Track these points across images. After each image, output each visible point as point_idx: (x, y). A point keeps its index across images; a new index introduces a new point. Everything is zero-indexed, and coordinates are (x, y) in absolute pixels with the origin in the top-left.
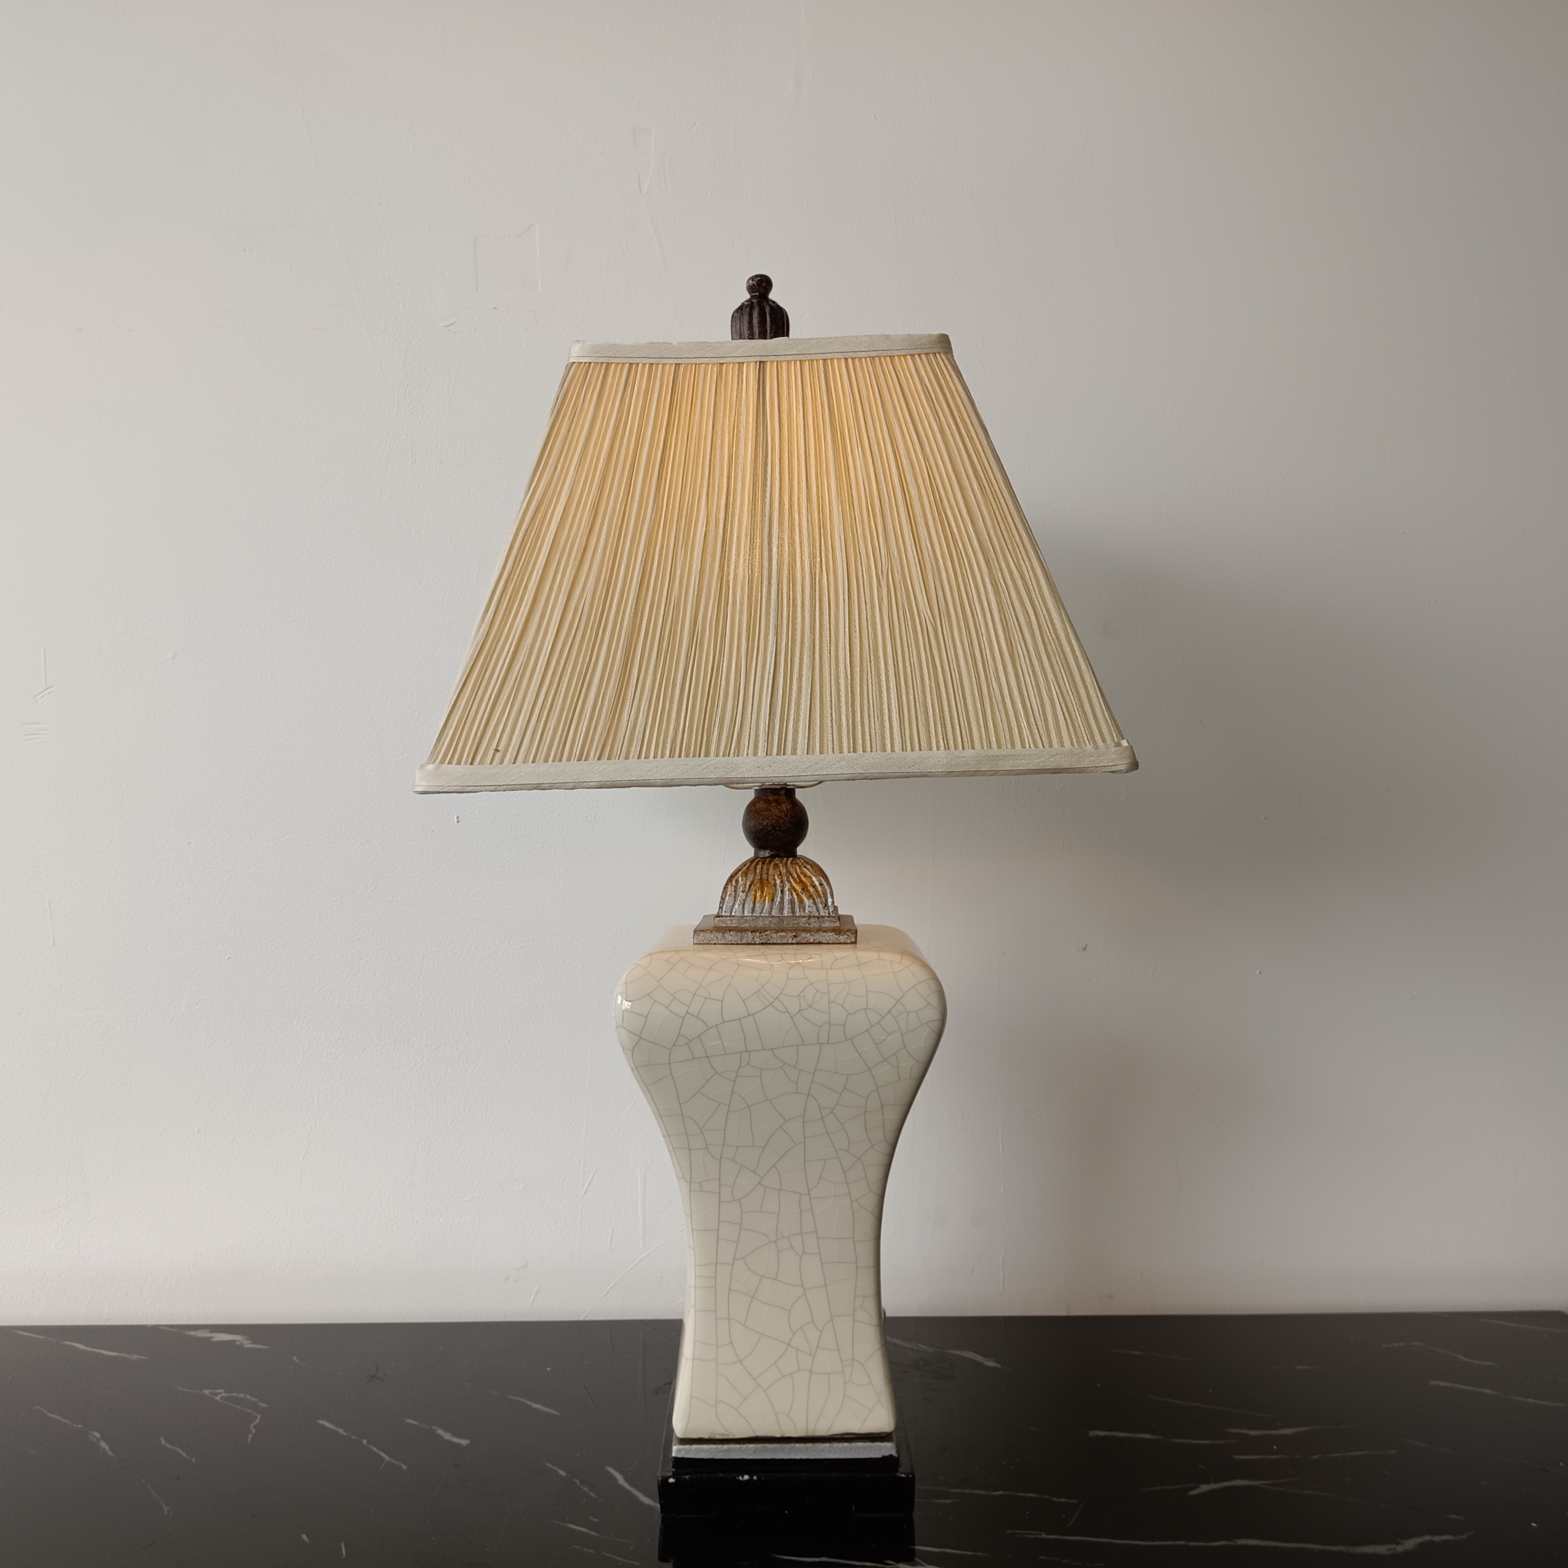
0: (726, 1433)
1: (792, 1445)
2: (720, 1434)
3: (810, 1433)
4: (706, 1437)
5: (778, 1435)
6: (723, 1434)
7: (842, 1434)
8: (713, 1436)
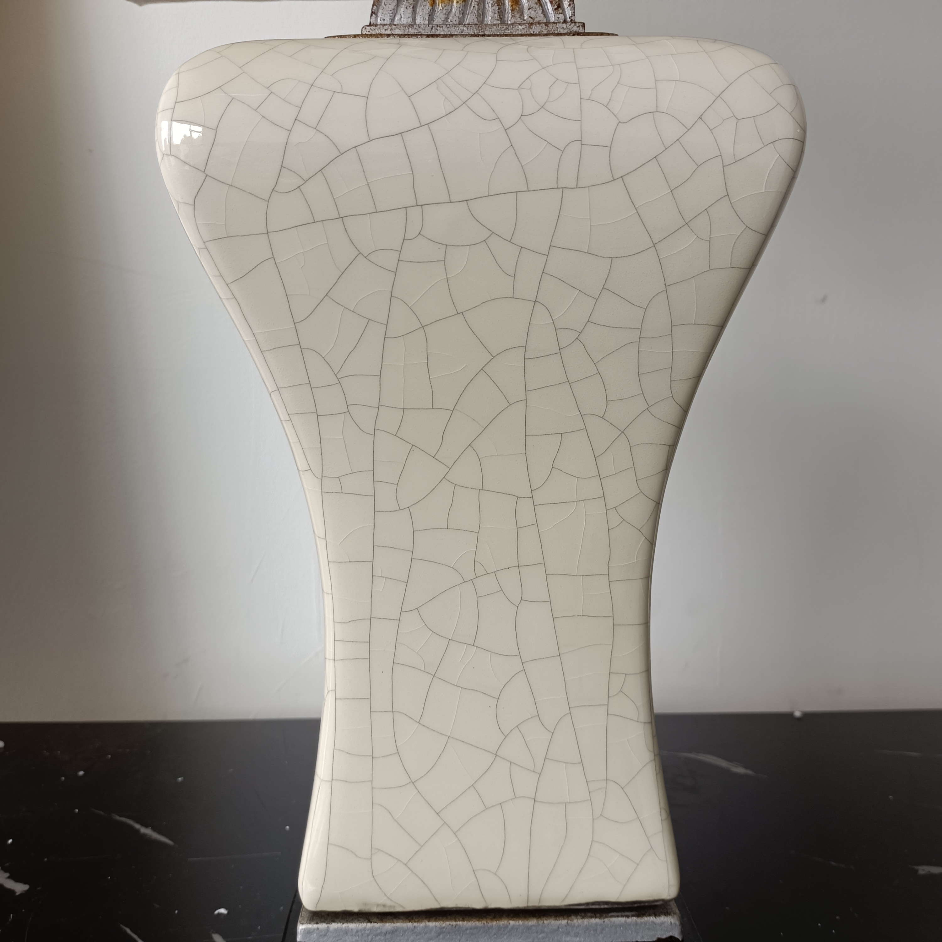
0: (389, 903)
1: (503, 922)
2: (378, 905)
3: (534, 903)
4: (356, 909)
5: (479, 905)
6: (384, 906)
7: (587, 904)
8: (366, 909)
